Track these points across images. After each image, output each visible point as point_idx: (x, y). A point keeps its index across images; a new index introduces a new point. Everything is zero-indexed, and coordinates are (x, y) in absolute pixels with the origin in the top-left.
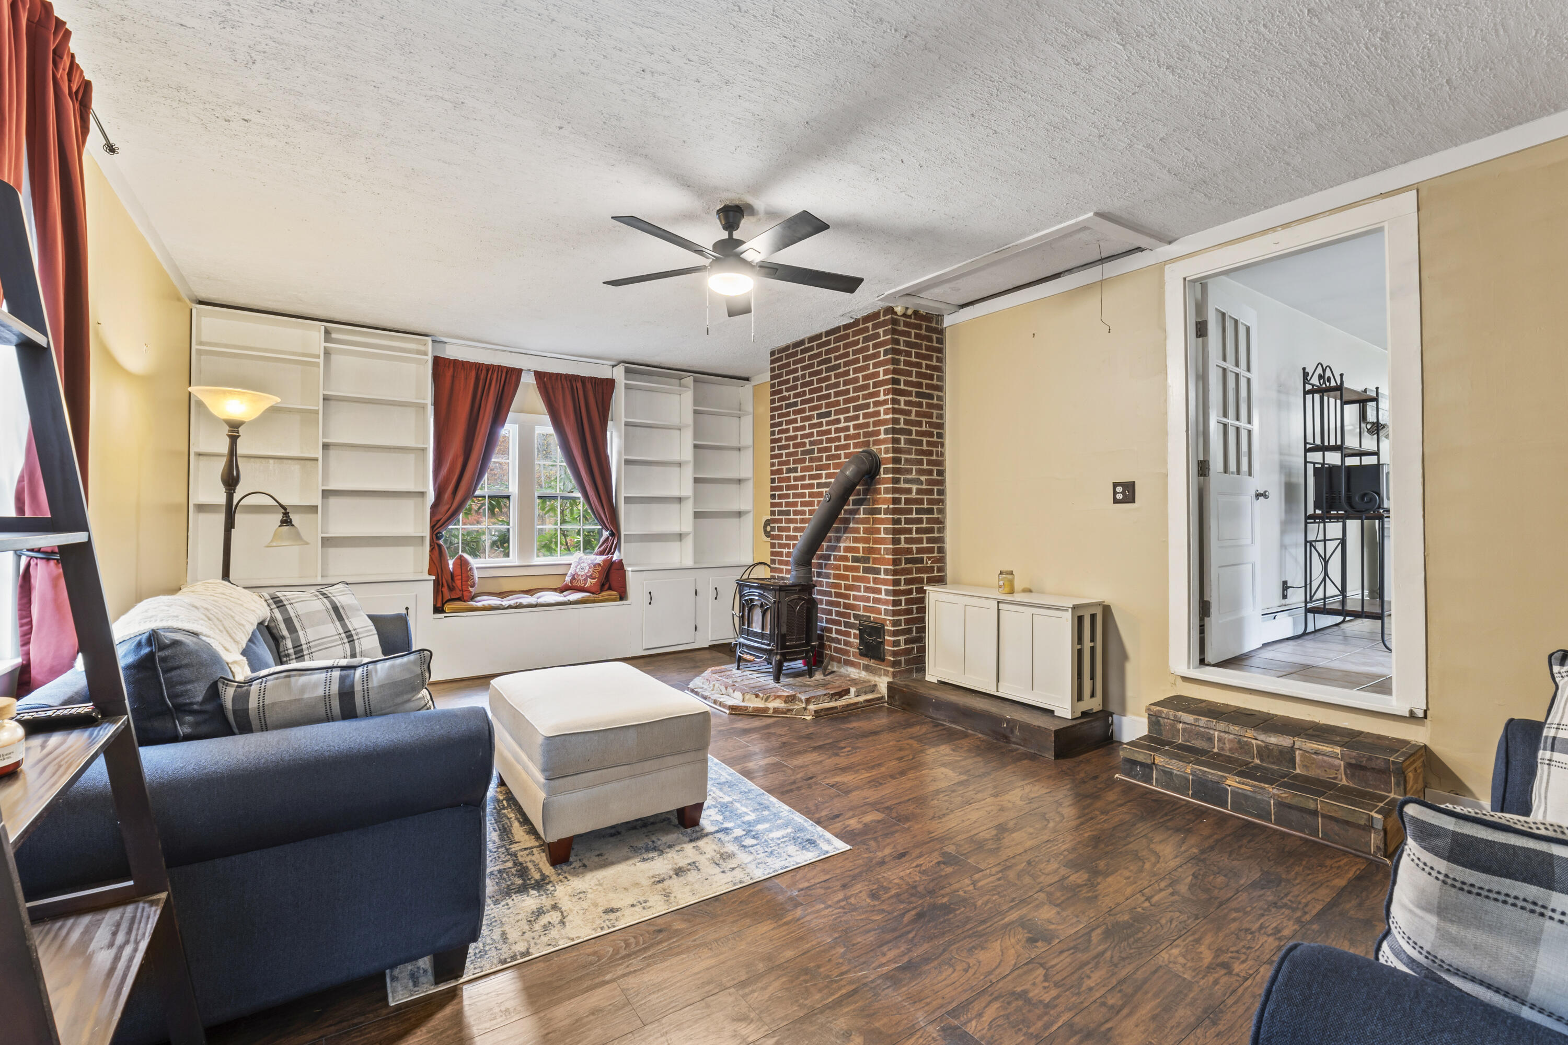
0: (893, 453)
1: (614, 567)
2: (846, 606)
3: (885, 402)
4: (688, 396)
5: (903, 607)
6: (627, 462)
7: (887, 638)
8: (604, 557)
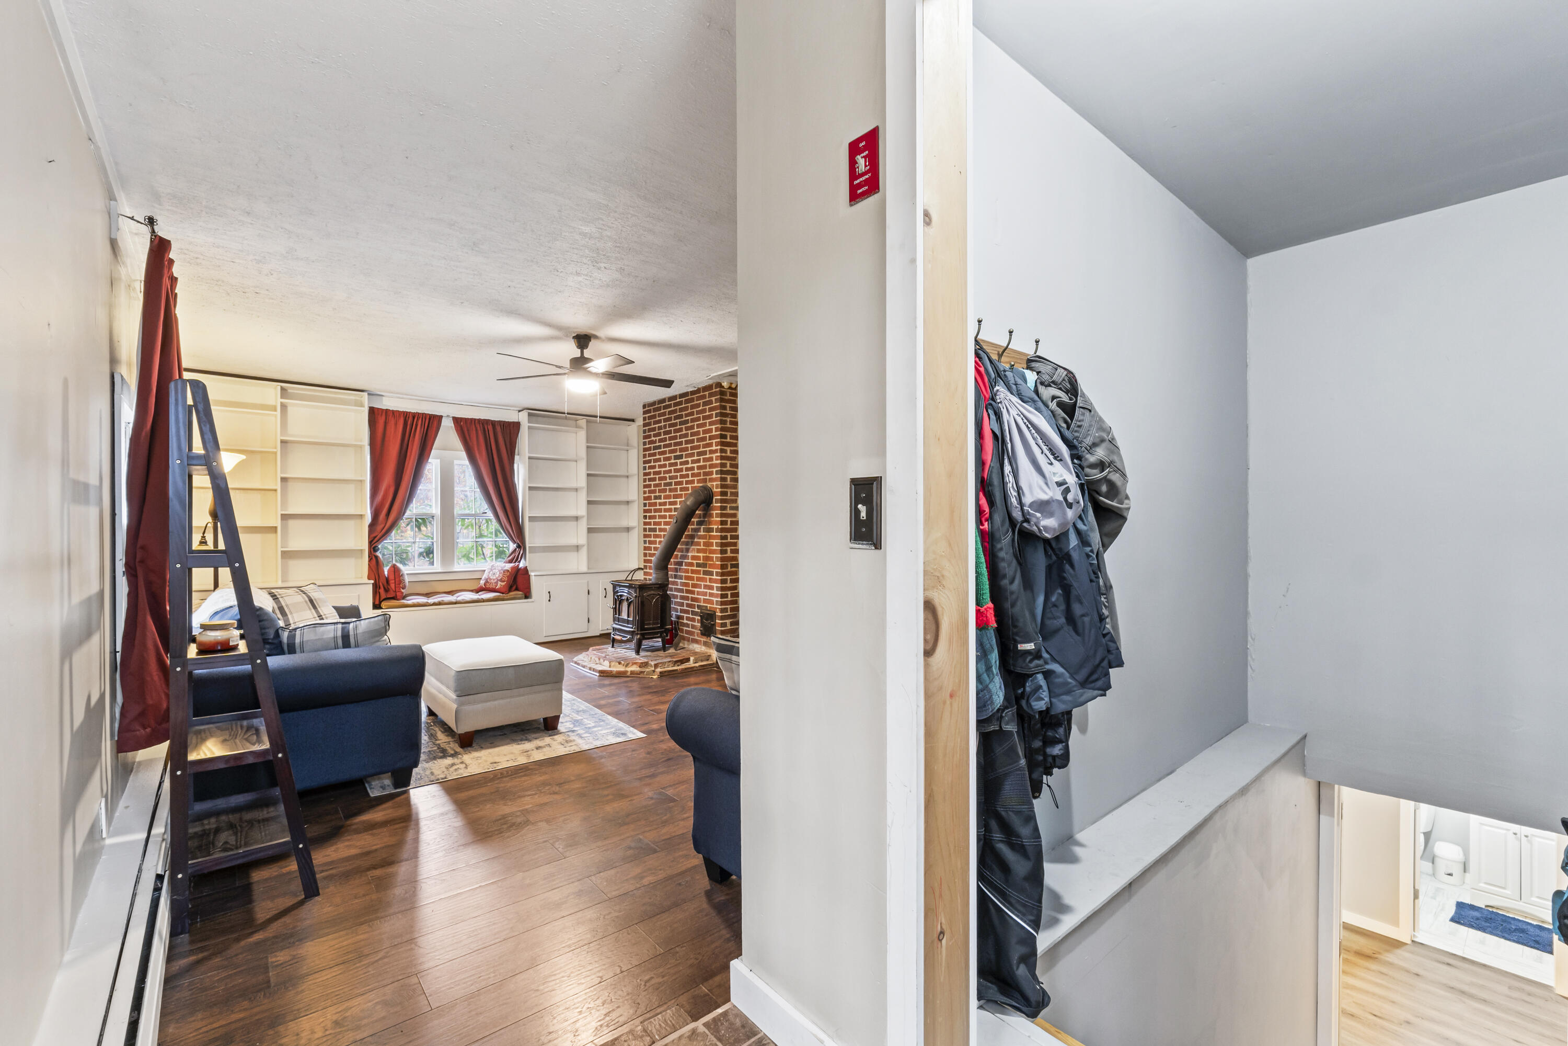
0: (721, 488)
1: (520, 572)
2: (693, 599)
3: (715, 451)
4: (582, 435)
5: (729, 599)
6: (530, 488)
7: (717, 621)
8: (512, 565)
